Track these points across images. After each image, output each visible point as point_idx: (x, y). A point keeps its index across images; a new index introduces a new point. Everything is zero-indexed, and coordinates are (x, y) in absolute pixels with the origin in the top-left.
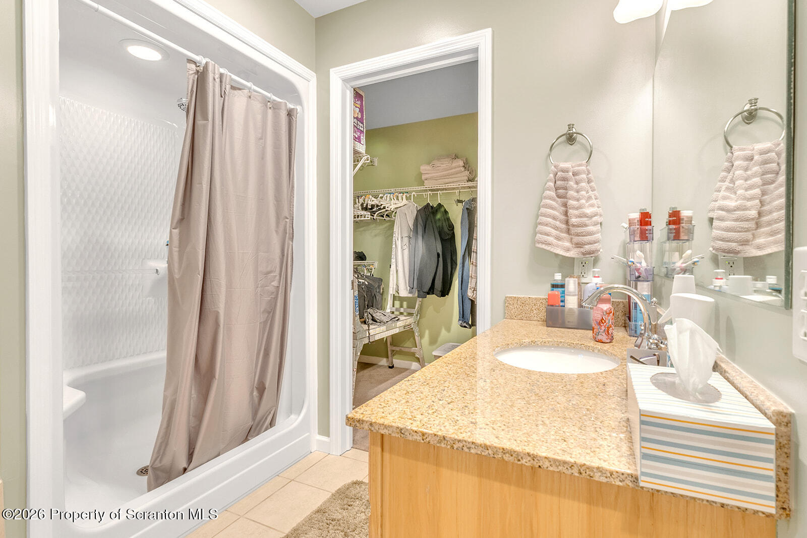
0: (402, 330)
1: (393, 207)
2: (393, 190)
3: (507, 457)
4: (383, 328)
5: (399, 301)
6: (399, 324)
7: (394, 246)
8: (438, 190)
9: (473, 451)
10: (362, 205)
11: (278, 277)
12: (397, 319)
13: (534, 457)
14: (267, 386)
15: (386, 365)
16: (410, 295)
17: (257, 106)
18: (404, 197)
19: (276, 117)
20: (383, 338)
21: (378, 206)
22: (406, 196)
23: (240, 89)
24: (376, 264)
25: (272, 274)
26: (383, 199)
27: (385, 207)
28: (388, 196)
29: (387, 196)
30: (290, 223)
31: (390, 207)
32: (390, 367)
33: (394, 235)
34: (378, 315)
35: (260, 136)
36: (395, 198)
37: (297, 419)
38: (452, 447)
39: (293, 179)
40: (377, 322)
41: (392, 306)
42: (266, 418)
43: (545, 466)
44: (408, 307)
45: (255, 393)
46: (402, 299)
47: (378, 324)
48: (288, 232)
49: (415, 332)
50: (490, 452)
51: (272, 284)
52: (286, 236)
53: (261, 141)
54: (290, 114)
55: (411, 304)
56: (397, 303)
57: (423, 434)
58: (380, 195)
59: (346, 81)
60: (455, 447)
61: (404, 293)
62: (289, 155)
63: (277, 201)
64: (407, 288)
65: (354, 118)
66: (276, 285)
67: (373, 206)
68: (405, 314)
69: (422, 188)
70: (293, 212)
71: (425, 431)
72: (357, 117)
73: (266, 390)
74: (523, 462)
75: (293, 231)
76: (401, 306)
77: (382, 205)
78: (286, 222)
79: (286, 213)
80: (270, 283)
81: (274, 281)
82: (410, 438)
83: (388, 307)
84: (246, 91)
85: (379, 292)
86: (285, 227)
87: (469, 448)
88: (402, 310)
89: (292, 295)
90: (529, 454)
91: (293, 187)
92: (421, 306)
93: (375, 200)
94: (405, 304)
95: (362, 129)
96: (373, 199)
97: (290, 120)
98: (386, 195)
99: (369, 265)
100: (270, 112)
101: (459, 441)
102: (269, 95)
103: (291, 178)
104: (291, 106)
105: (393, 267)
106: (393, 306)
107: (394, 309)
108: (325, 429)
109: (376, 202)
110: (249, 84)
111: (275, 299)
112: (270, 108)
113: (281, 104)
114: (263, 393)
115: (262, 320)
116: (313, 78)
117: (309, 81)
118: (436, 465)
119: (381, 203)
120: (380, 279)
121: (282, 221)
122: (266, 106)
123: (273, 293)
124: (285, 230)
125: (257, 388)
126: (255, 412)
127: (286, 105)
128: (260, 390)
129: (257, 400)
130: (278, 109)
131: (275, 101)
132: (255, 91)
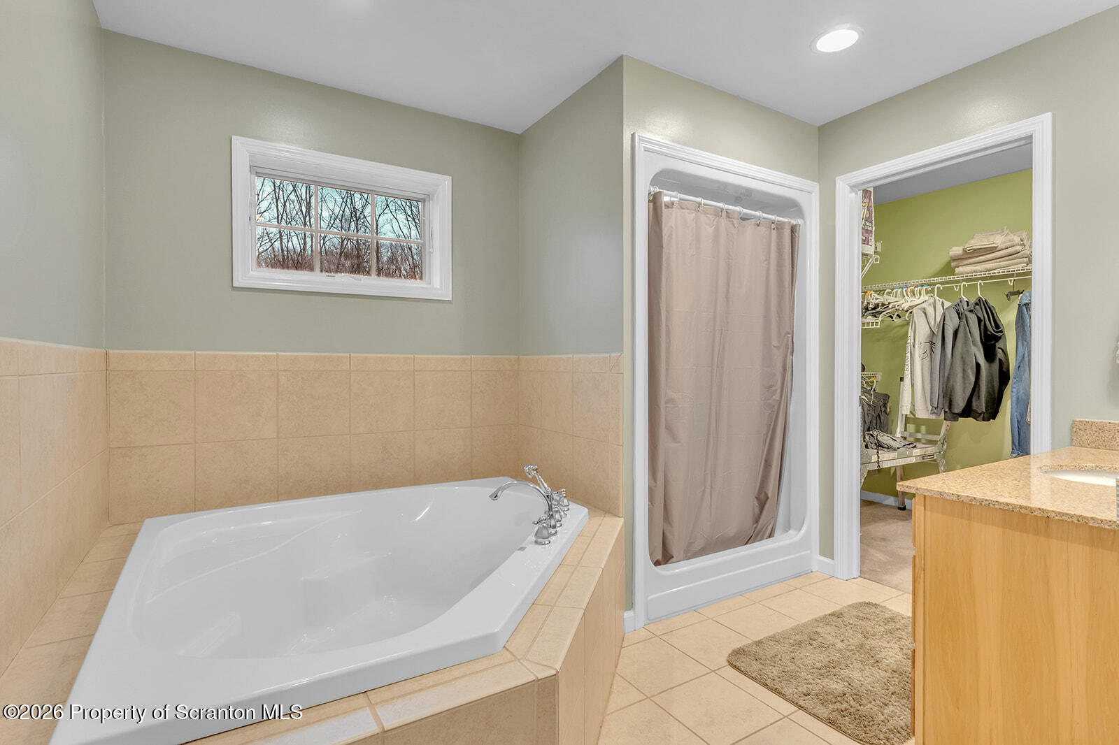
0: (919, 460)
1: (906, 306)
2: (905, 283)
3: (1023, 511)
4: (894, 454)
5: (913, 424)
6: (916, 452)
7: (908, 355)
8: (977, 279)
9: (996, 506)
11: (779, 391)
12: (913, 445)
13: (1043, 511)
14: (770, 496)
15: (894, 505)
16: (933, 417)
17: (763, 230)
18: (923, 291)
19: (780, 236)
20: (890, 468)
21: (884, 304)
22: (926, 289)
23: (748, 219)
24: (879, 377)
25: (775, 387)
26: (891, 295)
27: (895, 305)
28: (899, 292)
29: (897, 292)
30: (790, 339)
31: (903, 305)
32: (900, 508)
33: (909, 341)
34: (885, 438)
35: (764, 258)
36: (909, 293)
37: (797, 535)
38: (981, 504)
40: (883, 447)
41: (903, 430)
43: (1051, 516)
44: (928, 432)
45: (756, 503)
46: (918, 422)
47: (886, 450)
48: (789, 346)
49: (940, 464)
50: (1010, 507)
51: (774, 397)
52: (788, 351)
53: (765, 262)
54: (793, 230)
55: (933, 428)
56: (911, 428)
57: (958, 496)
58: (887, 291)
59: (854, 187)
60: (983, 504)
61: (923, 413)
62: (792, 271)
64: (927, 408)
65: (863, 220)
66: (777, 399)
67: (876, 306)
68: (923, 441)
69: (951, 278)
71: (959, 494)
72: (866, 218)
73: (769, 500)
74: (1036, 513)
75: (794, 345)
76: (918, 431)
77: (889, 303)
78: (788, 337)
79: (786, 328)
80: (771, 397)
81: (774, 395)
82: (948, 498)
83: (898, 430)
84: (754, 220)
85: (885, 411)
86: (787, 342)
87: (994, 505)
88: (919, 436)
90: (1040, 509)
91: (794, 301)
92: (949, 432)
93: (880, 296)
94: (923, 428)
95: (870, 229)
96: (877, 296)
97: (793, 235)
98: (895, 291)
99: (870, 378)
100: (774, 233)
101: (986, 500)
102: (773, 217)
104: (794, 222)
105: (907, 380)
106: (905, 430)
107: (906, 434)
108: (828, 549)
109: (881, 300)
110: (758, 213)
111: (776, 413)
112: (774, 229)
113: (784, 222)
114: (765, 504)
115: (765, 432)
116: (814, 187)
117: (810, 193)
118: (969, 520)
119: (889, 301)
120: (887, 395)
121: (784, 336)
122: (770, 228)
123: (774, 406)
124: (787, 345)
125: (757, 498)
126: (756, 521)
127: (789, 222)
128: (762, 500)
129: (757, 510)
130: (782, 229)
131: (779, 221)
132: (763, 218)
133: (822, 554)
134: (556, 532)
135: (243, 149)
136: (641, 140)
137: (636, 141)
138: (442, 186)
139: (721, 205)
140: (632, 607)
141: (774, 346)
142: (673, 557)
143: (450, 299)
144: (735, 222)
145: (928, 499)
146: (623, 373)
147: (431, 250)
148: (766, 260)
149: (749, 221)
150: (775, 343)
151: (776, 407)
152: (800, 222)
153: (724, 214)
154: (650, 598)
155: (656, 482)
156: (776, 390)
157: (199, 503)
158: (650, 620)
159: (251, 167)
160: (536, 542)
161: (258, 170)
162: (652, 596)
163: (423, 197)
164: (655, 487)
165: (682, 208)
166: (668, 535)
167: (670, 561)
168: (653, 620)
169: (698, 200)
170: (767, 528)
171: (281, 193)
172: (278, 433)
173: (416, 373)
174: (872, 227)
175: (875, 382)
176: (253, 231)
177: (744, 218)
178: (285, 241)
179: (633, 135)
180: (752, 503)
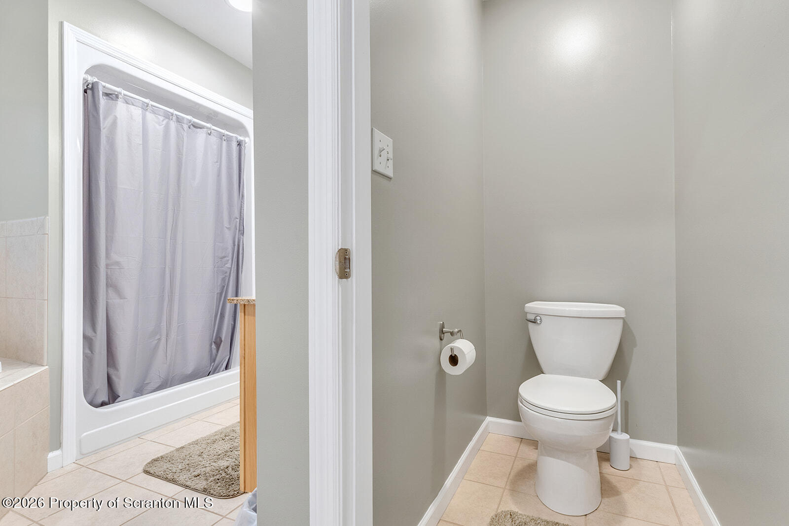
11: (230, 261)
14: (223, 340)
17: (214, 139)
19: (229, 146)
23: (201, 128)
25: (226, 259)
30: (240, 222)
35: (216, 160)
45: (212, 346)
51: (226, 265)
54: (240, 144)
62: (240, 173)
63: (230, 206)
66: (229, 267)
70: (243, 215)
73: (222, 343)
75: (243, 229)
78: (237, 221)
79: (236, 215)
84: (206, 130)
86: (236, 223)
91: (243, 196)
97: (240, 148)
100: (224, 143)
102: (224, 131)
104: (241, 138)
110: (208, 125)
111: (228, 277)
112: (225, 140)
113: (232, 136)
114: (220, 345)
115: (219, 292)
121: (234, 221)
122: (222, 139)
123: (226, 272)
124: (236, 227)
125: (214, 342)
126: (213, 360)
127: (237, 138)
128: (218, 343)
129: (214, 351)
130: (230, 141)
131: (228, 135)
132: (213, 130)
139: (171, 111)
140: (59, 448)
141: (227, 228)
142: (119, 396)
144: (186, 127)
146: (48, 234)
148: (217, 162)
149: (201, 130)
150: (226, 224)
151: (228, 273)
153: (174, 118)
154: (83, 435)
155: (95, 333)
158: (83, 455)
162: (85, 434)
164: (95, 337)
166: (114, 377)
167: (117, 401)
168: (85, 454)
169: (146, 100)
170: (222, 364)
177: (196, 126)
180: (208, 346)
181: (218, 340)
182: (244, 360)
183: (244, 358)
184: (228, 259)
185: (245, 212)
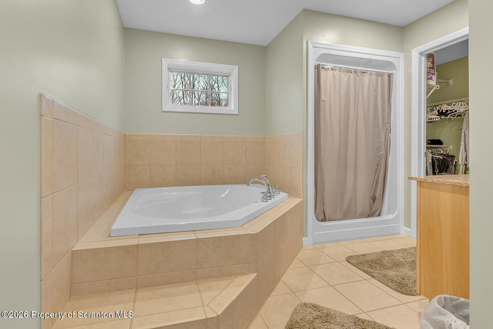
1: (463, 110)
2: (463, 99)
7: (463, 135)
9: (448, 183)
10: (439, 111)
14: (377, 198)
17: (374, 77)
19: (383, 79)
21: (451, 110)
23: (365, 72)
24: (450, 147)
25: (380, 149)
26: (456, 105)
27: (456, 110)
28: (460, 104)
29: (458, 104)
30: (389, 126)
31: (460, 110)
33: (463, 128)
35: (375, 89)
38: (441, 183)
39: (391, 104)
42: (376, 212)
45: (371, 200)
48: (388, 129)
50: (453, 183)
51: (380, 153)
52: (387, 132)
53: (375, 91)
54: (389, 76)
58: (453, 103)
59: (421, 53)
62: (389, 95)
63: (383, 116)
65: (427, 68)
67: (447, 111)
70: (391, 120)
72: (430, 67)
74: (463, 185)
75: (391, 129)
77: (453, 109)
78: (387, 125)
79: (387, 121)
80: (379, 152)
81: (381, 152)
84: (369, 72)
86: (387, 127)
89: (390, 159)
91: (391, 109)
93: (449, 107)
96: (447, 106)
97: (389, 78)
100: (380, 78)
101: (444, 181)
102: (379, 71)
103: (390, 105)
104: (390, 72)
105: (462, 147)
108: (408, 224)
109: (449, 108)
110: (370, 69)
111: (381, 160)
112: (380, 76)
113: (385, 73)
114: (375, 201)
116: (402, 56)
117: (400, 58)
118: (439, 191)
119: (454, 108)
120: (454, 156)
121: (385, 125)
122: (378, 76)
123: (380, 156)
124: (387, 129)
125: (372, 198)
126: (371, 208)
127: (387, 72)
128: (374, 199)
129: (372, 203)
130: (383, 76)
131: (382, 72)
132: (373, 71)
133: (404, 226)
134: (271, 199)
135: (165, 63)
136: (311, 43)
137: (309, 44)
138: (234, 70)
139: (352, 67)
140: (307, 236)
141: (382, 129)
142: (327, 219)
143: (237, 113)
144: (359, 74)
145: (422, 183)
146: (302, 139)
147: (231, 95)
152: (394, 72)
153: (353, 71)
154: (315, 233)
156: (382, 149)
157: (151, 185)
158: (314, 243)
159: (168, 69)
160: (262, 201)
161: (170, 70)
163: (228, 75)
165: (333, 70)
168: (316, 243)
169: (340, 66)
171: (184, 80)
172: (176, 163)
173: (224, 142)
174: (434, 72)
175: (448, 150)
176: (169, 91)
177: (363, 72)
178: (185, 100)
179: (307, 42)
180: (369, 200)
181: (374, 197)
182: (420, 215)
183: (420, 214)
184: (381, 149)
185: (392, 119)
